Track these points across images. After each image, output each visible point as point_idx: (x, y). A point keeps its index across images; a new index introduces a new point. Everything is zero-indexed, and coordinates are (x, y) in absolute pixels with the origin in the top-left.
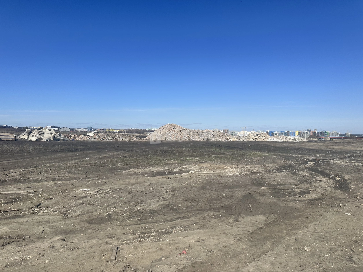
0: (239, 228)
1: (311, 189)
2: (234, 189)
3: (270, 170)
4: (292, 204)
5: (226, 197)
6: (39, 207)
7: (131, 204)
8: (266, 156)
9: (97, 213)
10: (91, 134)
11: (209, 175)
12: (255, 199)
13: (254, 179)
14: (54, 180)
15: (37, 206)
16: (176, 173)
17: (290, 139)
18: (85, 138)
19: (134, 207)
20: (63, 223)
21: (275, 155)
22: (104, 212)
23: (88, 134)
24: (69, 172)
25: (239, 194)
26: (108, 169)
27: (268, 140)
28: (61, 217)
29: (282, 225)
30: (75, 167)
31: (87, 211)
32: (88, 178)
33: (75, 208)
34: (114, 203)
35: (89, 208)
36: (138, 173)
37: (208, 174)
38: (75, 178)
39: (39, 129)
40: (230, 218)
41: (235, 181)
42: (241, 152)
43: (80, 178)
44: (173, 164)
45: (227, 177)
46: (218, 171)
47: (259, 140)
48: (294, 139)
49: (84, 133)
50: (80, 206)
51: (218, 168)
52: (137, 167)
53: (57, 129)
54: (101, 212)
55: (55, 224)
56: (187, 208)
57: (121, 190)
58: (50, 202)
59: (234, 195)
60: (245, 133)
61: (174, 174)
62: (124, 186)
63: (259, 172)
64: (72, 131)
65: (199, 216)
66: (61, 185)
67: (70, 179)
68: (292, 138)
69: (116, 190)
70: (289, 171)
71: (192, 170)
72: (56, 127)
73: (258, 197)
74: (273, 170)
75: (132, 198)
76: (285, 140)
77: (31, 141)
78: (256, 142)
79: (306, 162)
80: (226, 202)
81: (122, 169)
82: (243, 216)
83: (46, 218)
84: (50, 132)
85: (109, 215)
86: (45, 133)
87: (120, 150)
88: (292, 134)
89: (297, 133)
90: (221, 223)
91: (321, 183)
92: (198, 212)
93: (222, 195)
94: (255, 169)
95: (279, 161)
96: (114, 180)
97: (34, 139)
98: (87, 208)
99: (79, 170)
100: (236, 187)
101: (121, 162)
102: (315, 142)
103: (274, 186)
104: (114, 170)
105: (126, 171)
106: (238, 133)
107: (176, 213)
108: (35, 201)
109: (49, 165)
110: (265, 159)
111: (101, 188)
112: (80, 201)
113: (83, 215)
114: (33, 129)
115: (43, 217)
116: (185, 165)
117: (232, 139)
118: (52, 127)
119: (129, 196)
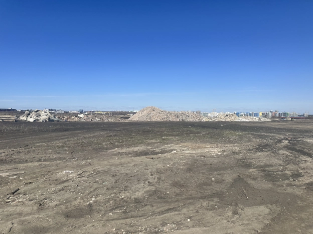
0: (242, 225)
1: (301, 171)
2: (222, 172)
3: (249, 150)
4: (290, 190)
5: (217, 182)
6: (16, 193)
7: (115, 191)
8: (241, 135)
9: (76, 203)
10: (81, 116)
11: (191, 155)
12: (247, 183)
13: (239, 160)
14: (40, 160)
15: (13, 193)
16: (159, 153)
17: (256, 119)
18: (76, 119)
19: (118, 195)
20: (37, 216)
21: (248, 134)
22: (84, 201)
23: (79, 116)
24: (56, 152)
25: (229, 177)
26: (94, 149)
27: (236, 120)
28: (35, 208)
29: (292, 221)
30: (63, 147)
31: (66, 200)
32: (74, 158)
33: (54, 196)
34: (96, 189)
35: (69, 196)
36: (122, 152)
37: (191, 153)
38: (60, 159)
39: (36, 112)
40: (228, 210)
41: (220, 162)
43: (65, 158)
44: (155, 143)
47: (228, 120)
48: (260, 119)
49: (76, 115)
50: (59, 193)
51: (199, 148)
52: (121, 146)
53: (54, 111)
54: (82, 201)
55: (27, 218)
56: (176, 196)
57: (105, 172)
58: (30, 187)
59: (223, 178)
62: (108, 167)
63: (240, 152)
64: (66, 113)
65: (192, 208)
66: (45, 166)
67: (55, 159)
68: (257, 119)
69: (99, 171)
70: (269, 151)
71: (174, 150)
73: (250, 181)
74: (252, 149)
75: (116, 182)
76: (252, 120)
77: (29, 122)
78: (225, 122)
79: (280, 141)
80: (217, 188)
81: (107, 149)
82: (241, 206)
83: (19, 209)
84: (46, 114)
85: (90, 205)
86: (42, 115)
87: (106, 130)
88: (256, 115)
89: (261, 114)
90: (219, 218)
91: (308, 163)
92: (189, 201)
93: (211, 178)
94: (236, 148)
95: (254, 140)
96: (99, 160)
97: (31, 120)
98: (67, 195)
99: (65, 150)
100: (225, 169)
101: (106, 141)
102: (278, 121)
103: (262, 168)
104: (99, 150)
105: (111, 151)
106: (209, 114)
108: (13, 187)
109: (38, 145)
110: (241, 138)
111: (84, 169)
112: (60, 187)
113: (60, 204)
114: (31, 112)
115: (15, 207)
117: (205, 120)
118: (49, 110)
119: (113, 180)
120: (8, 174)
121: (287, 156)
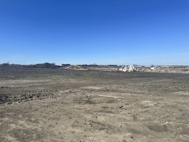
9: (156, 122)
10: (153, 68)
14: (131, 93)
15: (121, 108)
18: (149, 71)
23: (151, 68)
24: (140, 89)
26: (163, 90)
30: (143, 86)
31: (149, 118)
32: (150, 94)
36: (185, 95)
38: (142, 93)
39: (127, 66)
43: (145, 94)
49: (149, 68)
50: (144, 113)
52: (185, 91)
53: (136, 66)
54: (159, 122)
57: (173, 106)
58: (128, 106)
62: (175, 103)
64: (143, 67)
66: (134, 96)
67: (140, 93)
69: (169, 105)
72: (135, 65)
77: (124, 72)
81: (173, 91)
83: (124, 117)
84: (132, 67)
86: (130, 68)
96: (168, 98)
97: (125, 71)
99: (145, 89)
101: (172, 86)
104: (167, 91)
105: (176, 93)
108: (120, 104)
111: (158, 102)
112: (144, 110)
114: (124, 66)
115: (122, 115)
118: (133, 65)
120: (117, 97)
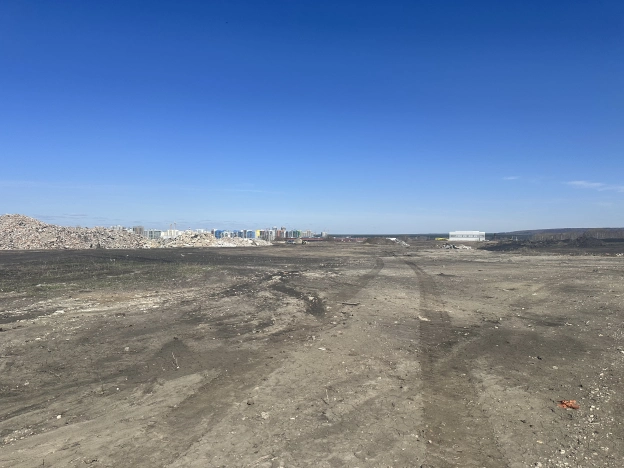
0: (152, 404)
1: (274, 319)
3: (213, 295)
4: (246, 346)
5: (131, 352)
8: (208, 272)
11: (98, 316)
12: (185, 346)
13: (185, 313)
16: (21, 318)
17: (247, 242)
21: (223, 269)
25: (156, 343)
27: (213, 245)
29: (229, 384)
37: (97, 312)
40: (137, 390)
42: (166, 267)
45: (136, 314)
46: (117, 306)
47: (198, 245)
48: (254, 243)
51: (118, 299)
59: (146, 345)
60: (175, 233)
61: (14, 319)
63: (195, 300)
65: (70, 398)
68: (250, 242)
70: (243, 294)
71: (61, 308)
74: (218, 294)
76: (241, 245)
78: (193, 248)
79: (270, 278)
80: (129, 361)
82: (162, 380)
88: (251, 235)
89: (258, 234)
90: (118, 403)
91: (290, 307)
92: (67, 391)
93: (123, 349)
94: (189, 295)
95: (229, 278)
100: (152, 331)
102: (283, 246)
103: (219, 320)
106: (163, 234)
107: (16, 400)
110: (207, 276)
116: (45, 298)
117: (150, 244)
121: (266, 299)
